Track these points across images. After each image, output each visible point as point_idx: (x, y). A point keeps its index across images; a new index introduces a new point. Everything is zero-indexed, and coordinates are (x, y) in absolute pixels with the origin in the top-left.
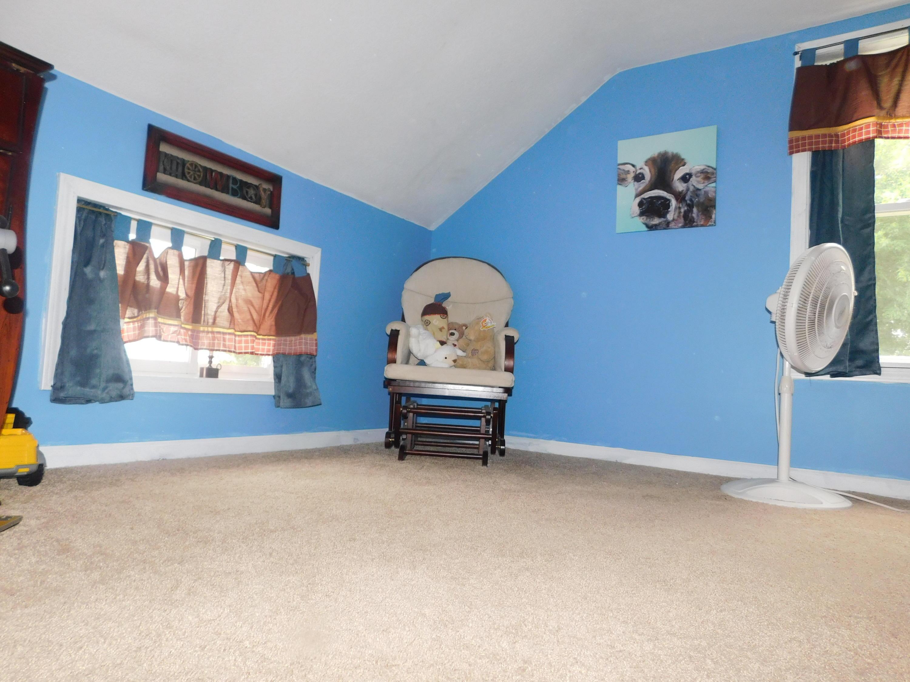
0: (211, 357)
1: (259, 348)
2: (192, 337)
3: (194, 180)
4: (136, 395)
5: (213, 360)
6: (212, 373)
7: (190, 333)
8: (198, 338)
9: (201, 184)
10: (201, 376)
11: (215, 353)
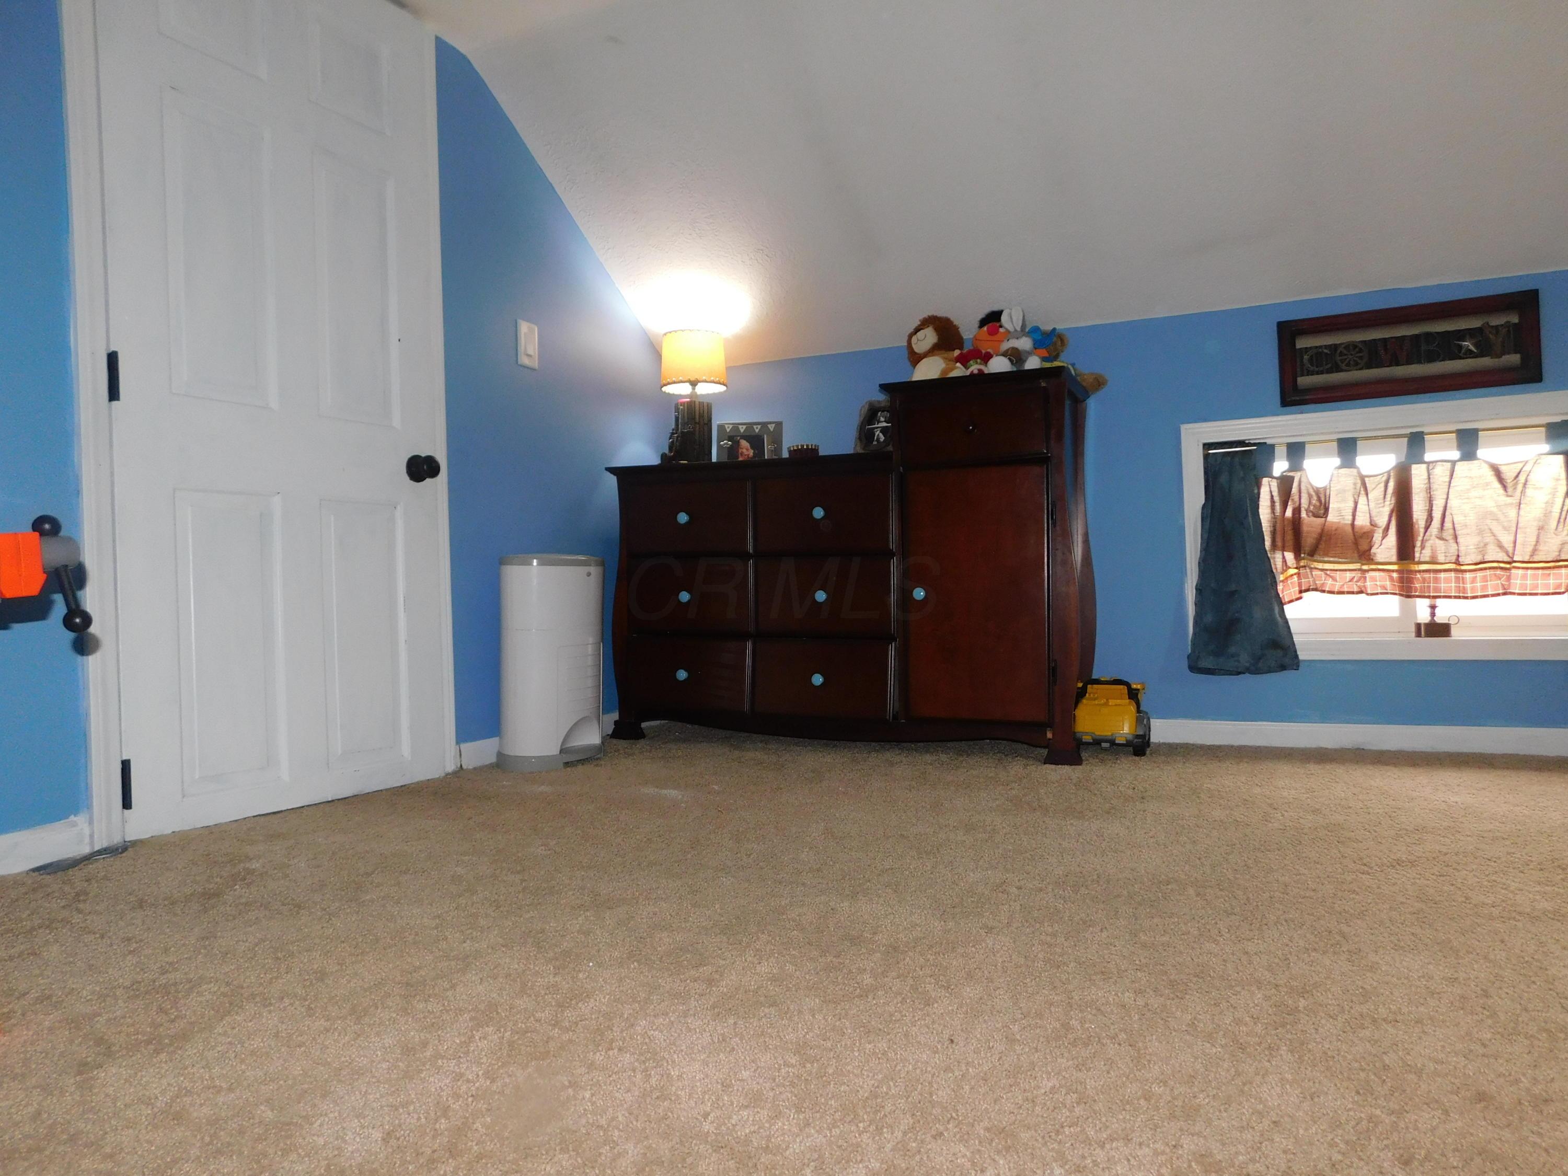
0: (1433, 607)
1: (1538, 584)
2: (1401, 580)
3: (1357, 366)
4: (1301, 664)
5: (1437, 611)
6: (1437, 630)
7: (1395, 575)
8: (1410, 581)
9: (1369, 366)
10: (1418, 634)
11: (1439, 602)
